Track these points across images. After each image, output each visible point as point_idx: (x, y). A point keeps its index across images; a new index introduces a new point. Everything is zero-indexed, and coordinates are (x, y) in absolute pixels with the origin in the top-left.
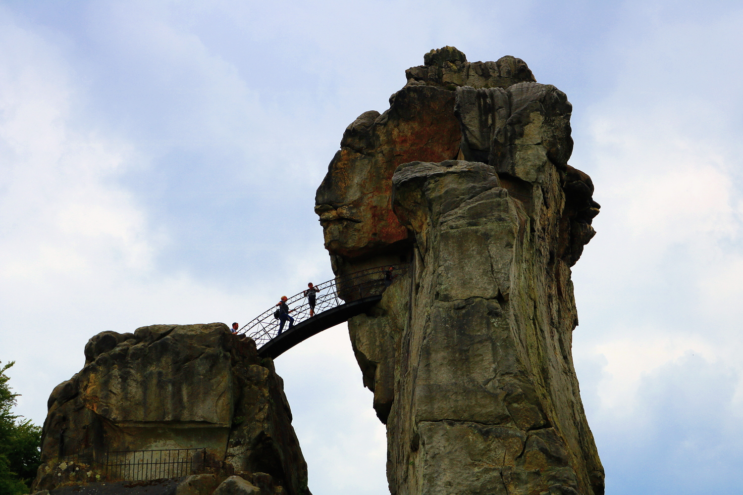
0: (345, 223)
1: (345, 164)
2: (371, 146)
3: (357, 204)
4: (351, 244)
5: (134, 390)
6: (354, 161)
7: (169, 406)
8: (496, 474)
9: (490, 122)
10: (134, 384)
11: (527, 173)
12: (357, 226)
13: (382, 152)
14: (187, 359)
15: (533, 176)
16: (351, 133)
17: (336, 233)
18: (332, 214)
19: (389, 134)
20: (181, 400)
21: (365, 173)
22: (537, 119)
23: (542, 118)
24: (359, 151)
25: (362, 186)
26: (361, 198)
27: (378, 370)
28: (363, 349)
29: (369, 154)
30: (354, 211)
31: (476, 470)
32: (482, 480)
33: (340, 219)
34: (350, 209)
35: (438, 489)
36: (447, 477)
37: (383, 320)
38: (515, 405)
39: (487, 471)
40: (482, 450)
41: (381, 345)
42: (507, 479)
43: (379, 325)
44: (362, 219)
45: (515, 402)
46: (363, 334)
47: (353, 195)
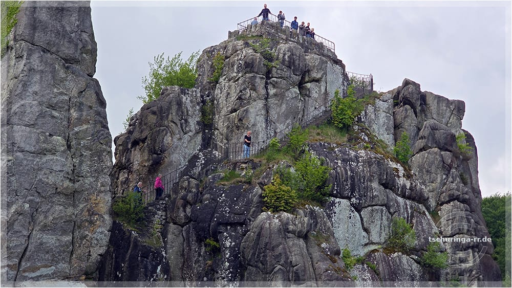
8: (67, 98)
31: (55, 90)
32: (57, 99)
35: (28, 94)
36: (36, 88)
39: (62, 94)
40: (62, 78)
42: (72, 104)
45: (85, 53)
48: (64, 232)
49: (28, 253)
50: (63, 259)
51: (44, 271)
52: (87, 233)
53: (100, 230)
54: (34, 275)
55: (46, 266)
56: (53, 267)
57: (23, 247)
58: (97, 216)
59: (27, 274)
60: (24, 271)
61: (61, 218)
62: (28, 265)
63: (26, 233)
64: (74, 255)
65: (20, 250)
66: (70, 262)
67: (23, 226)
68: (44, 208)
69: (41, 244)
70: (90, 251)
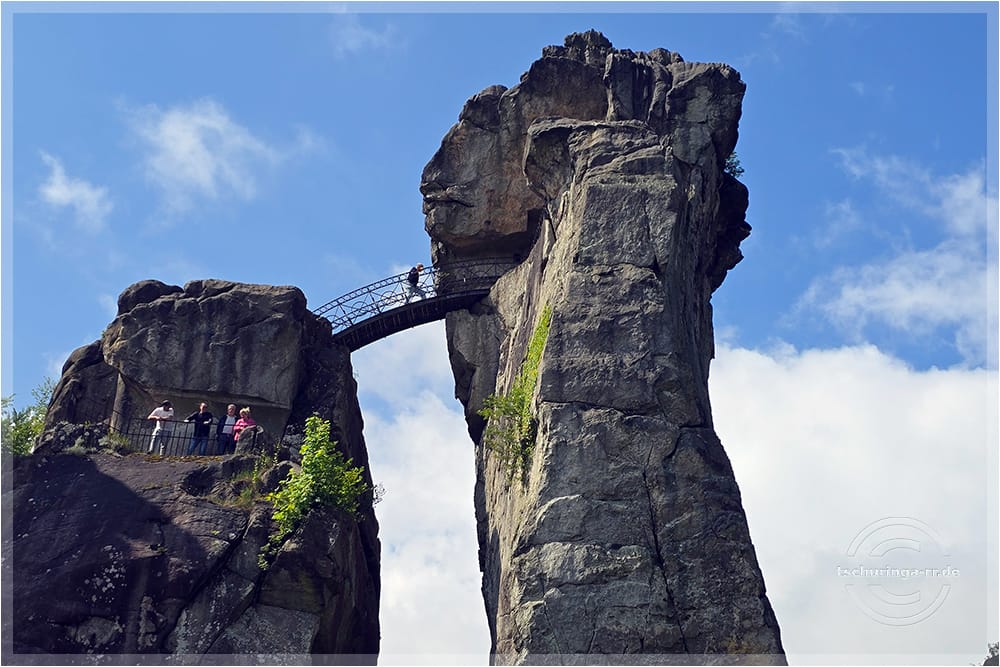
0: (454, 206)
1: (462, 139)
2: (496, 120)
3: (471, 186)
4: (458, 230)
5: (175, 351)
6: (473, 136)
7: (216, 373)
8: (637, 474)
9: (645, 94)
10: (176, 344)
11: (686, 153)
12: (468, 210)
13: (508, 128)
14: (247, 322)
15: (692, 157)
16: (473, 104)
17: (443, 216)
18: (440, 195)
19: (518, 109)
20: (232, 369)
21: (485, 152)
22: (704, 95)
23: (710, 94)
24: (481, 126)
25: (479, 167)
26: (477, 181)
27: (477, 374)
28: (462, 348)
29: (491, 131)
30: (467, 193)
31: (612, 466)
32: (618, 481)
33: (449, 201)
34: (462, 190)
35: (561, 485)
36: (573, 471)
37: (489, 319)
38: (668, 394)
39: (625, 469)
40: (622, 443)
41: (484, 346)
42: (651, 482)
43: (484, 324)
44: (476, 203)
45: (668, 390)
46: (462, 331)
47: (468, 175)
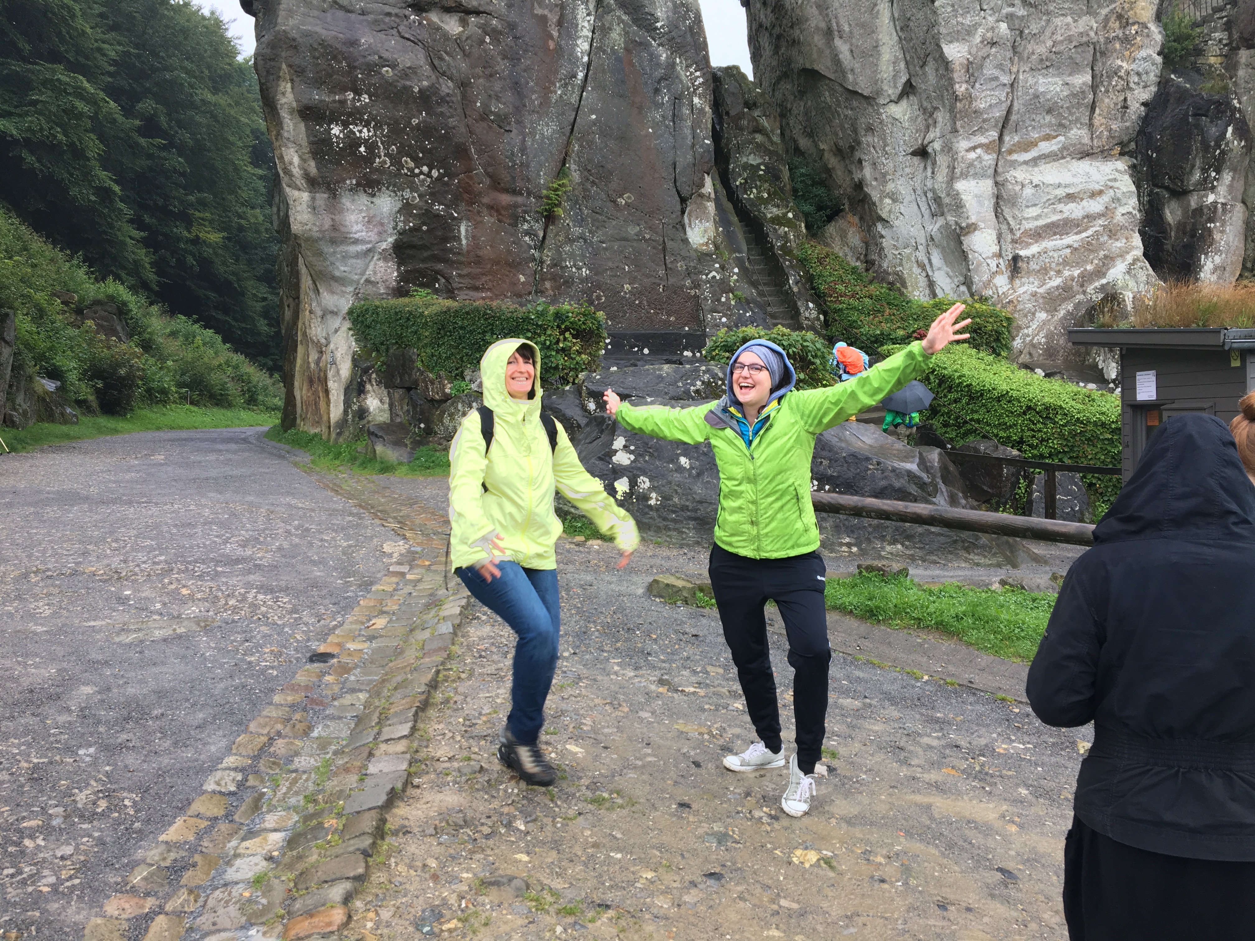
48: (1075, 67)
49: (1014, 117)
50: (1077, 120)
51: (1045, 147)
52: (1119, 62)
53: (1143, 53)
54: (1027, 156)
55: (1048, 138)
56: (1061, 138)
57: (1005, 107)
58: (1136, 27)
59: (1015, 157)
60: (1010, 152)
61: (1070, 39)
62: (1016, 139)
63: (1005, 79)
64: (1097, 111)
65: (998, 113)
66: (1091, 125)
67: (1000, 67)
68: (1034, 28)
69: (1036, 96)
70: (1125, 100)
